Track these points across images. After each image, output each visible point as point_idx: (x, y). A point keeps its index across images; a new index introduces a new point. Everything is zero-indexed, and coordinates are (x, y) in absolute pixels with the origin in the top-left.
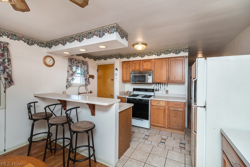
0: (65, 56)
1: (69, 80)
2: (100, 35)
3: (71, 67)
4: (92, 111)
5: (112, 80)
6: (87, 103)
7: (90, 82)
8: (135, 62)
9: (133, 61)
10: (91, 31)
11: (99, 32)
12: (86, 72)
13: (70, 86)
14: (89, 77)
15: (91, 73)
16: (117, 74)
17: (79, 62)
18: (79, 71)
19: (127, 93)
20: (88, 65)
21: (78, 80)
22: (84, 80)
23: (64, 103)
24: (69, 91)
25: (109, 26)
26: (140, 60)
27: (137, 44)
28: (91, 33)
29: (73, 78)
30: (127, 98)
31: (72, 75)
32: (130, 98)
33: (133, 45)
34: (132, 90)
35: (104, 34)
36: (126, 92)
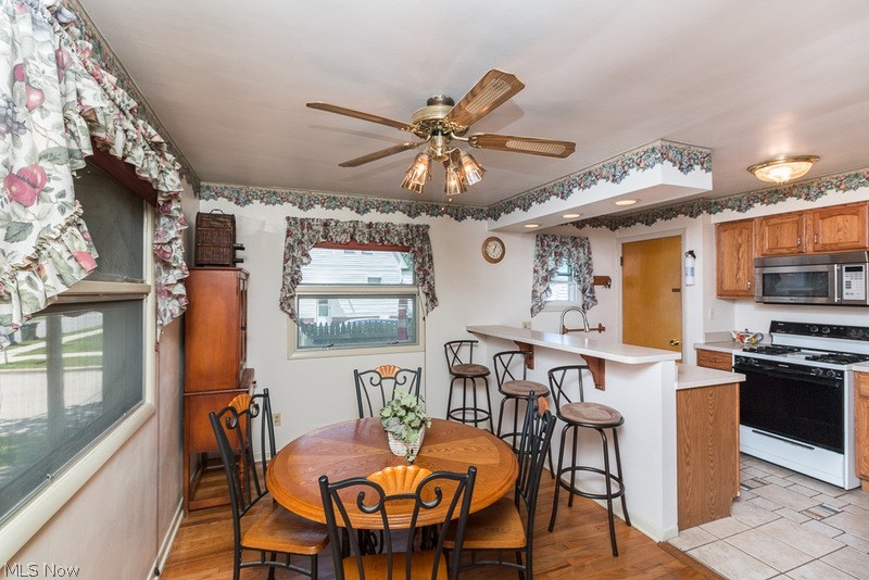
0: (529, 233)
1: (539, 294)
2: (614, 176)
3: (541, 257)
4: (596, 375)
5: (674, 290)
6: (582, 355)
7: (597, 298)
8: (773, 221)
9: (766, 218)
10: (592, 169)
11: (613, 170)
12: (584, 269)
13: (540, 308)
14: (595, 284)
15: (598, 271)
16: (693, 269)
17: (563, 244)
18: (564, 269)
19: (742, 338)
20: (589, 248)
21: (562, 291)
22: (580, 292)
23: (528, 351)
24: (538, 322)
25: (640, 150)
26: (800, 213)
27: (768, 162)
28: (590, 173)
29: (548, 288)
30: (736, 357)
31: (546, 279)
32: (747, 358)
33: (751, 170)
34: (765, 329)
35: (625, 172)
36: (735, 336)
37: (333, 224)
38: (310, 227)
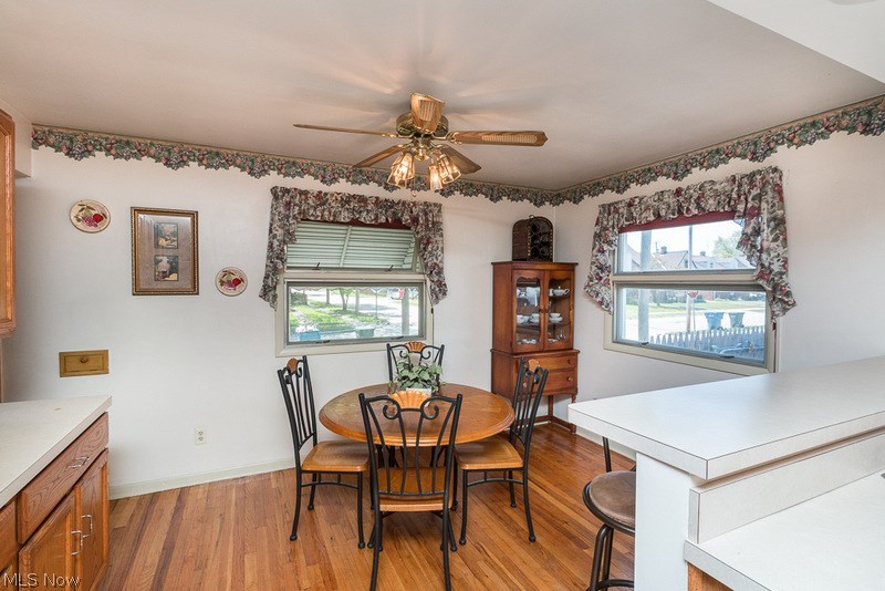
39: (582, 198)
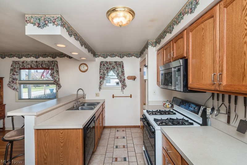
37: (25, 62)
38: (19, 63)
39: (5, 57)
